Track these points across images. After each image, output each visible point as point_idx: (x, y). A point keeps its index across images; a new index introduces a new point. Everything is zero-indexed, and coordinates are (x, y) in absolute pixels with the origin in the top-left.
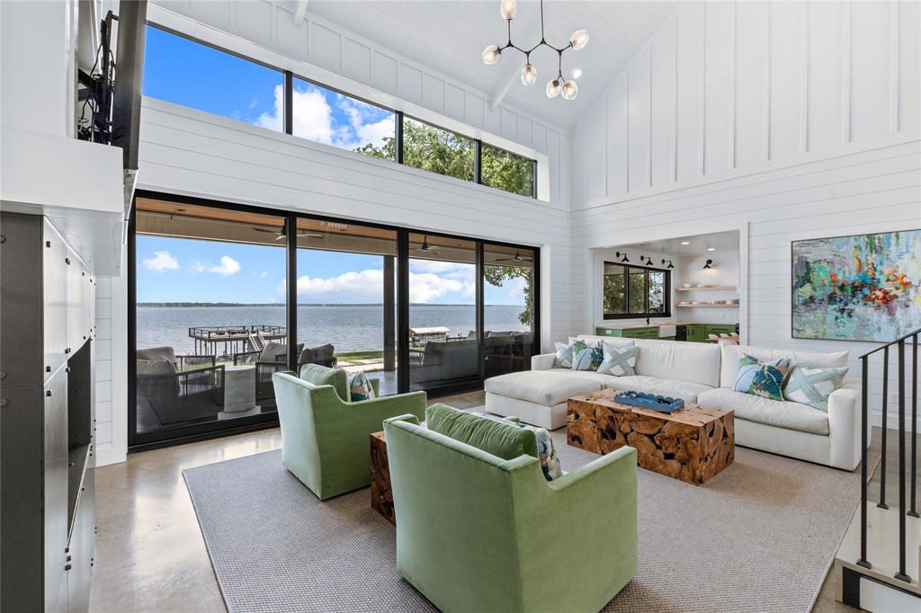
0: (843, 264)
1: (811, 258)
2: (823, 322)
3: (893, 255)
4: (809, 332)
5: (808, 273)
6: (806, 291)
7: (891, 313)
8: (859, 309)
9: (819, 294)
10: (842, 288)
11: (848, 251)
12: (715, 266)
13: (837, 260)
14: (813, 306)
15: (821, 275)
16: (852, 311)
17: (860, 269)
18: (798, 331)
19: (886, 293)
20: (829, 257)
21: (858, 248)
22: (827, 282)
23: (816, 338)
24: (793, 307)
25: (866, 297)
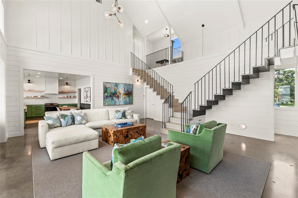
0: (112, 89)
1: (107, 86)
2: (109, 101)
3: (119, 88)
4: (107, 104)
5: (106, 90)
6: (106, 94)
7: (119, 99)
8: (114, 98)
9: (108, 95)
10: (112, 94)
11: (113, 86)
12: (32, 82)
13: (111, 87)
14: (107, 98)
15: (109, 91)
16: (113, 99)
17: (114, 90)
18: (105, 104)
19: (118, 95)
20: (110, 87)
21: (114, 85)
22: (110, 93)
23: (108, 105)
24: (104, 98)
25: (115, 96)
